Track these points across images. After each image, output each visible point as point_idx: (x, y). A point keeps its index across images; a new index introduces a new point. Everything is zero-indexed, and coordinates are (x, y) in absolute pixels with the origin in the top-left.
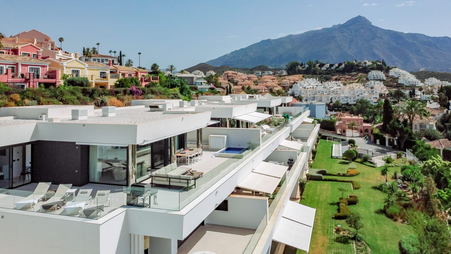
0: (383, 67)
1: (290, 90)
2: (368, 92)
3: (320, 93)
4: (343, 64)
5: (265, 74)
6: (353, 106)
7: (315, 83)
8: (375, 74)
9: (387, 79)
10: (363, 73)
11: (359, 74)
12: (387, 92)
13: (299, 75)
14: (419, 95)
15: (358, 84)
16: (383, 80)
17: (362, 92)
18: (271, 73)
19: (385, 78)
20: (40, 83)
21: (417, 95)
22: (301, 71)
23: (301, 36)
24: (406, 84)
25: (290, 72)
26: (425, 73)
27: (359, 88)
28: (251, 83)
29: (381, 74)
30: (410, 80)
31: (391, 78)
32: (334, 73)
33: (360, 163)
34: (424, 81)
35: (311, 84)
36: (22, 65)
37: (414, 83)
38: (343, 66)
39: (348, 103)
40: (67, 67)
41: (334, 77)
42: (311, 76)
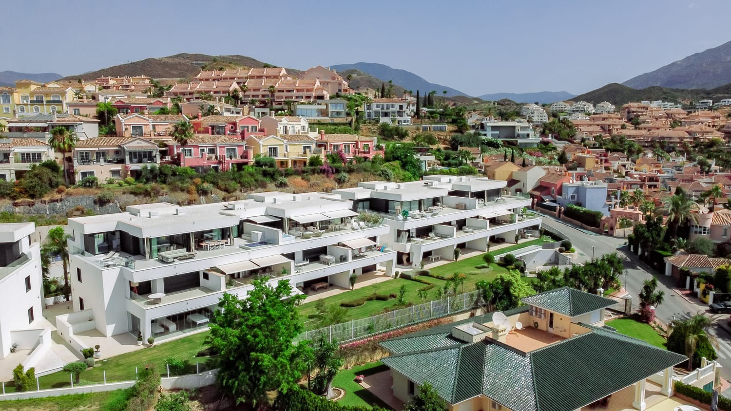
5: (720, 104)
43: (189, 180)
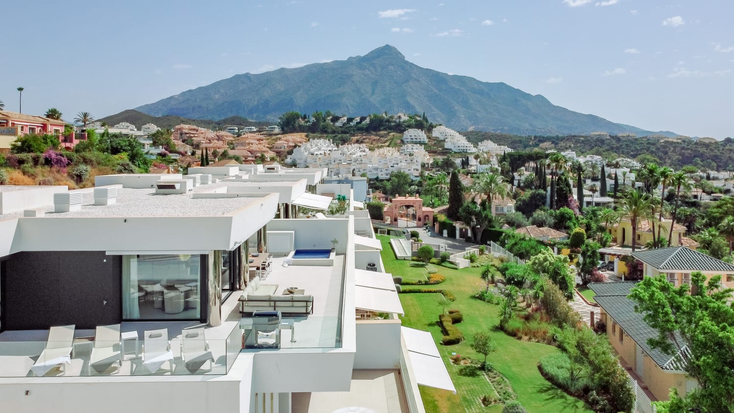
0: (423, 125)
1: (289, 157)
2: (406, 161)
3: (336, 162)
4: (368, 118)
5: (244, 130)
6: (385, 182)
7: (328, 146)
8: (413, 135)
9: (430, 141)
10: (397, 132)
11: (391, 134)
12: (431, 161)
13: (301, 133)
14: (473, 166)
15: (390, 148)
16: (425, 144)
17: (397, 161)
18: (255, 130)
19: (426, 141)
21: (471, 166)
22: (304, 128)
23: (300, 71)
24: (454, 150)
25: (286, 129)
26: (477, 134)
27: (392, 154)
28: (223, 145)
29: (422, 135)
30: (459, 143)
31: (434, 140)
32: (354, 132)
33: (437, 264)
34: (478, 144)
35: (322, 149)
37: (465, 148)
38: (367, 121)
39: (377, 178)
41: (355, 138)
42: (319, 135)
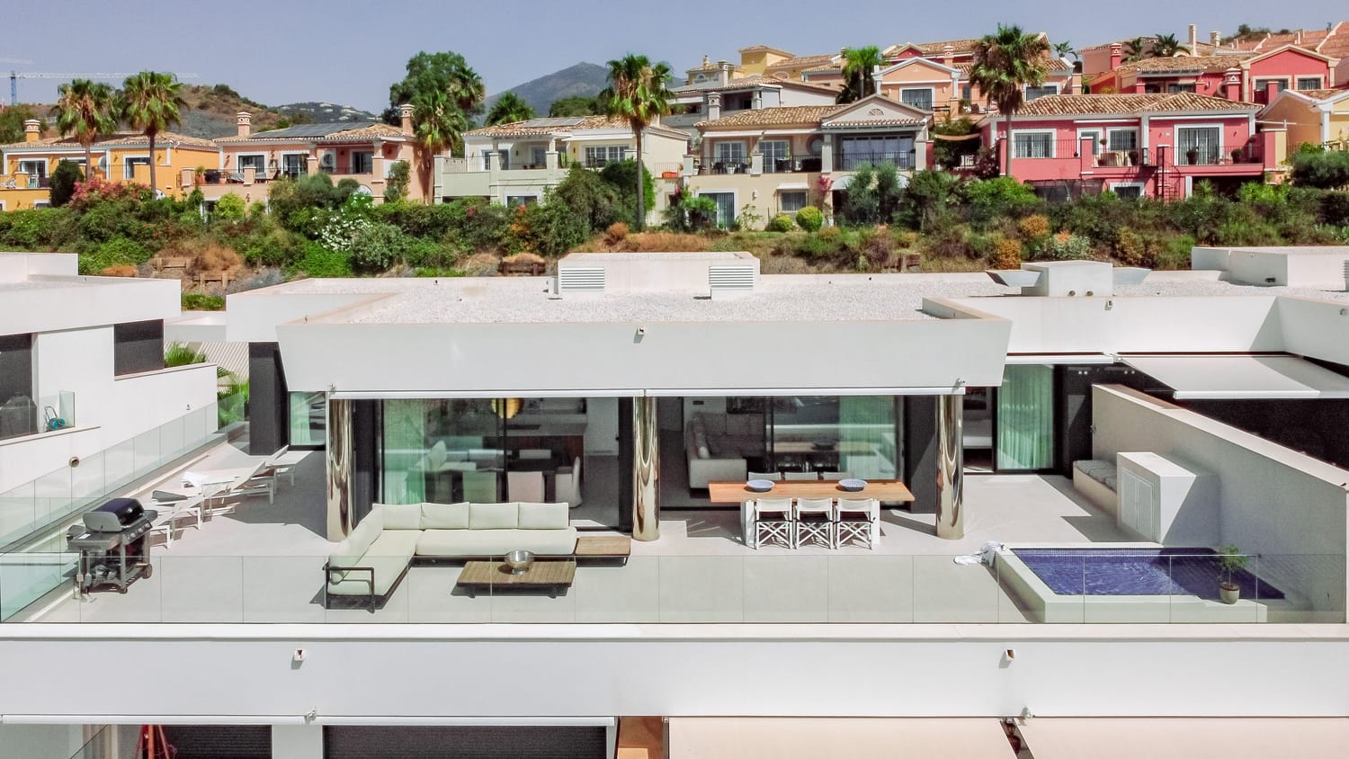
20: (1196, 180)
36: (1153, 124)
40: (1334, 118)
43: (1007, 221)
